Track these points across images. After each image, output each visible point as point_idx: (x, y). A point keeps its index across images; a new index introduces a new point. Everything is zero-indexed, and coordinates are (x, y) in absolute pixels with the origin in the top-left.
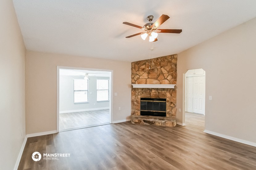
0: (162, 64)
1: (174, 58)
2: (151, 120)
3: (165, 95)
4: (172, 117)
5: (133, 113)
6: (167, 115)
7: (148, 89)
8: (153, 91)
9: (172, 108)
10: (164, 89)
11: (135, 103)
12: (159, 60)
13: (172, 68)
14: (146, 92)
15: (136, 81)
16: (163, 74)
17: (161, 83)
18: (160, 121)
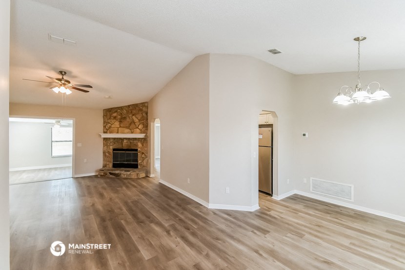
0: (134, 112)
1: (144, 106)
2: (117, 172)
3: (137, 146)
4: (144, 168)
5: (105, 166)
6: (139, 167)
7: (121, 139)
8: (125, 141)
9: (143, 159)
10: (135, 139)
11: (107, 154)
12: (131, 108)
13: (143, 116)
14: (118, 142)
15: (107, 130)
16: (134, 123)
17: (132, 133)
18: (125, 173)
